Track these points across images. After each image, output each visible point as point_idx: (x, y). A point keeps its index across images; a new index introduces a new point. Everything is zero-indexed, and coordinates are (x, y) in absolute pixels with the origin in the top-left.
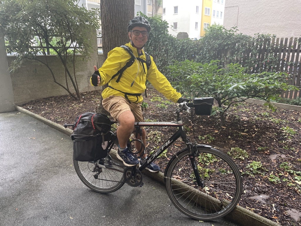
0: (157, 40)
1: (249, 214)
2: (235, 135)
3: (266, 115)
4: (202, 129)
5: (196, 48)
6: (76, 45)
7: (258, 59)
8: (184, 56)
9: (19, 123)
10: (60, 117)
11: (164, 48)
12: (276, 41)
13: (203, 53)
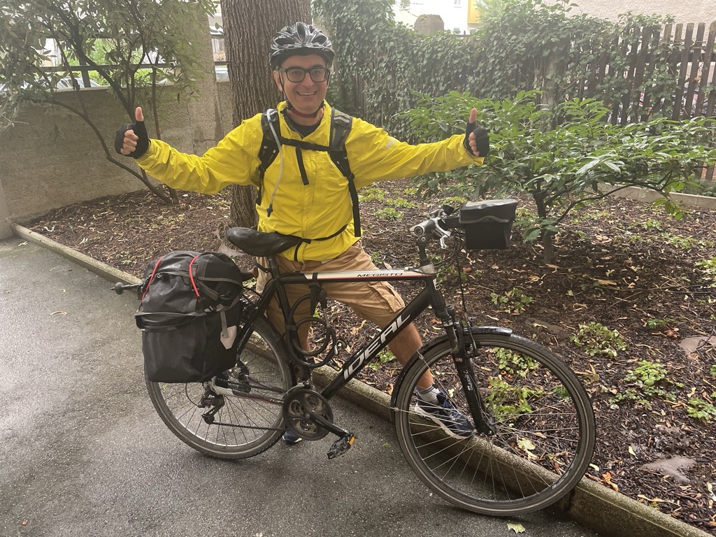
0: (367, 38)
1: (650, 518)
2: (583, 287)
3: (655, 228)
4: (497, 274)
5: (469, 57)
6: (157, 59)
7: (627, 79)
8: (437, 79)
9: (25, 270)
10: (128, 252)
11: (386, 59)
12: (673, 32)
13: (485, 67)
